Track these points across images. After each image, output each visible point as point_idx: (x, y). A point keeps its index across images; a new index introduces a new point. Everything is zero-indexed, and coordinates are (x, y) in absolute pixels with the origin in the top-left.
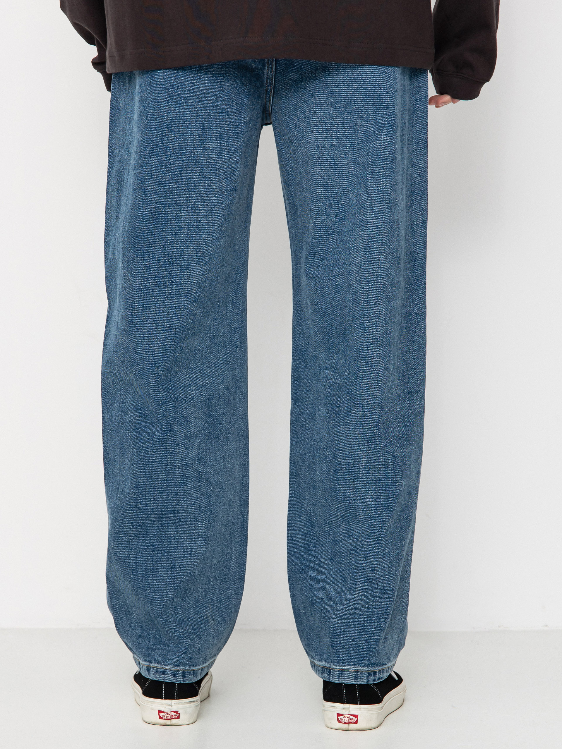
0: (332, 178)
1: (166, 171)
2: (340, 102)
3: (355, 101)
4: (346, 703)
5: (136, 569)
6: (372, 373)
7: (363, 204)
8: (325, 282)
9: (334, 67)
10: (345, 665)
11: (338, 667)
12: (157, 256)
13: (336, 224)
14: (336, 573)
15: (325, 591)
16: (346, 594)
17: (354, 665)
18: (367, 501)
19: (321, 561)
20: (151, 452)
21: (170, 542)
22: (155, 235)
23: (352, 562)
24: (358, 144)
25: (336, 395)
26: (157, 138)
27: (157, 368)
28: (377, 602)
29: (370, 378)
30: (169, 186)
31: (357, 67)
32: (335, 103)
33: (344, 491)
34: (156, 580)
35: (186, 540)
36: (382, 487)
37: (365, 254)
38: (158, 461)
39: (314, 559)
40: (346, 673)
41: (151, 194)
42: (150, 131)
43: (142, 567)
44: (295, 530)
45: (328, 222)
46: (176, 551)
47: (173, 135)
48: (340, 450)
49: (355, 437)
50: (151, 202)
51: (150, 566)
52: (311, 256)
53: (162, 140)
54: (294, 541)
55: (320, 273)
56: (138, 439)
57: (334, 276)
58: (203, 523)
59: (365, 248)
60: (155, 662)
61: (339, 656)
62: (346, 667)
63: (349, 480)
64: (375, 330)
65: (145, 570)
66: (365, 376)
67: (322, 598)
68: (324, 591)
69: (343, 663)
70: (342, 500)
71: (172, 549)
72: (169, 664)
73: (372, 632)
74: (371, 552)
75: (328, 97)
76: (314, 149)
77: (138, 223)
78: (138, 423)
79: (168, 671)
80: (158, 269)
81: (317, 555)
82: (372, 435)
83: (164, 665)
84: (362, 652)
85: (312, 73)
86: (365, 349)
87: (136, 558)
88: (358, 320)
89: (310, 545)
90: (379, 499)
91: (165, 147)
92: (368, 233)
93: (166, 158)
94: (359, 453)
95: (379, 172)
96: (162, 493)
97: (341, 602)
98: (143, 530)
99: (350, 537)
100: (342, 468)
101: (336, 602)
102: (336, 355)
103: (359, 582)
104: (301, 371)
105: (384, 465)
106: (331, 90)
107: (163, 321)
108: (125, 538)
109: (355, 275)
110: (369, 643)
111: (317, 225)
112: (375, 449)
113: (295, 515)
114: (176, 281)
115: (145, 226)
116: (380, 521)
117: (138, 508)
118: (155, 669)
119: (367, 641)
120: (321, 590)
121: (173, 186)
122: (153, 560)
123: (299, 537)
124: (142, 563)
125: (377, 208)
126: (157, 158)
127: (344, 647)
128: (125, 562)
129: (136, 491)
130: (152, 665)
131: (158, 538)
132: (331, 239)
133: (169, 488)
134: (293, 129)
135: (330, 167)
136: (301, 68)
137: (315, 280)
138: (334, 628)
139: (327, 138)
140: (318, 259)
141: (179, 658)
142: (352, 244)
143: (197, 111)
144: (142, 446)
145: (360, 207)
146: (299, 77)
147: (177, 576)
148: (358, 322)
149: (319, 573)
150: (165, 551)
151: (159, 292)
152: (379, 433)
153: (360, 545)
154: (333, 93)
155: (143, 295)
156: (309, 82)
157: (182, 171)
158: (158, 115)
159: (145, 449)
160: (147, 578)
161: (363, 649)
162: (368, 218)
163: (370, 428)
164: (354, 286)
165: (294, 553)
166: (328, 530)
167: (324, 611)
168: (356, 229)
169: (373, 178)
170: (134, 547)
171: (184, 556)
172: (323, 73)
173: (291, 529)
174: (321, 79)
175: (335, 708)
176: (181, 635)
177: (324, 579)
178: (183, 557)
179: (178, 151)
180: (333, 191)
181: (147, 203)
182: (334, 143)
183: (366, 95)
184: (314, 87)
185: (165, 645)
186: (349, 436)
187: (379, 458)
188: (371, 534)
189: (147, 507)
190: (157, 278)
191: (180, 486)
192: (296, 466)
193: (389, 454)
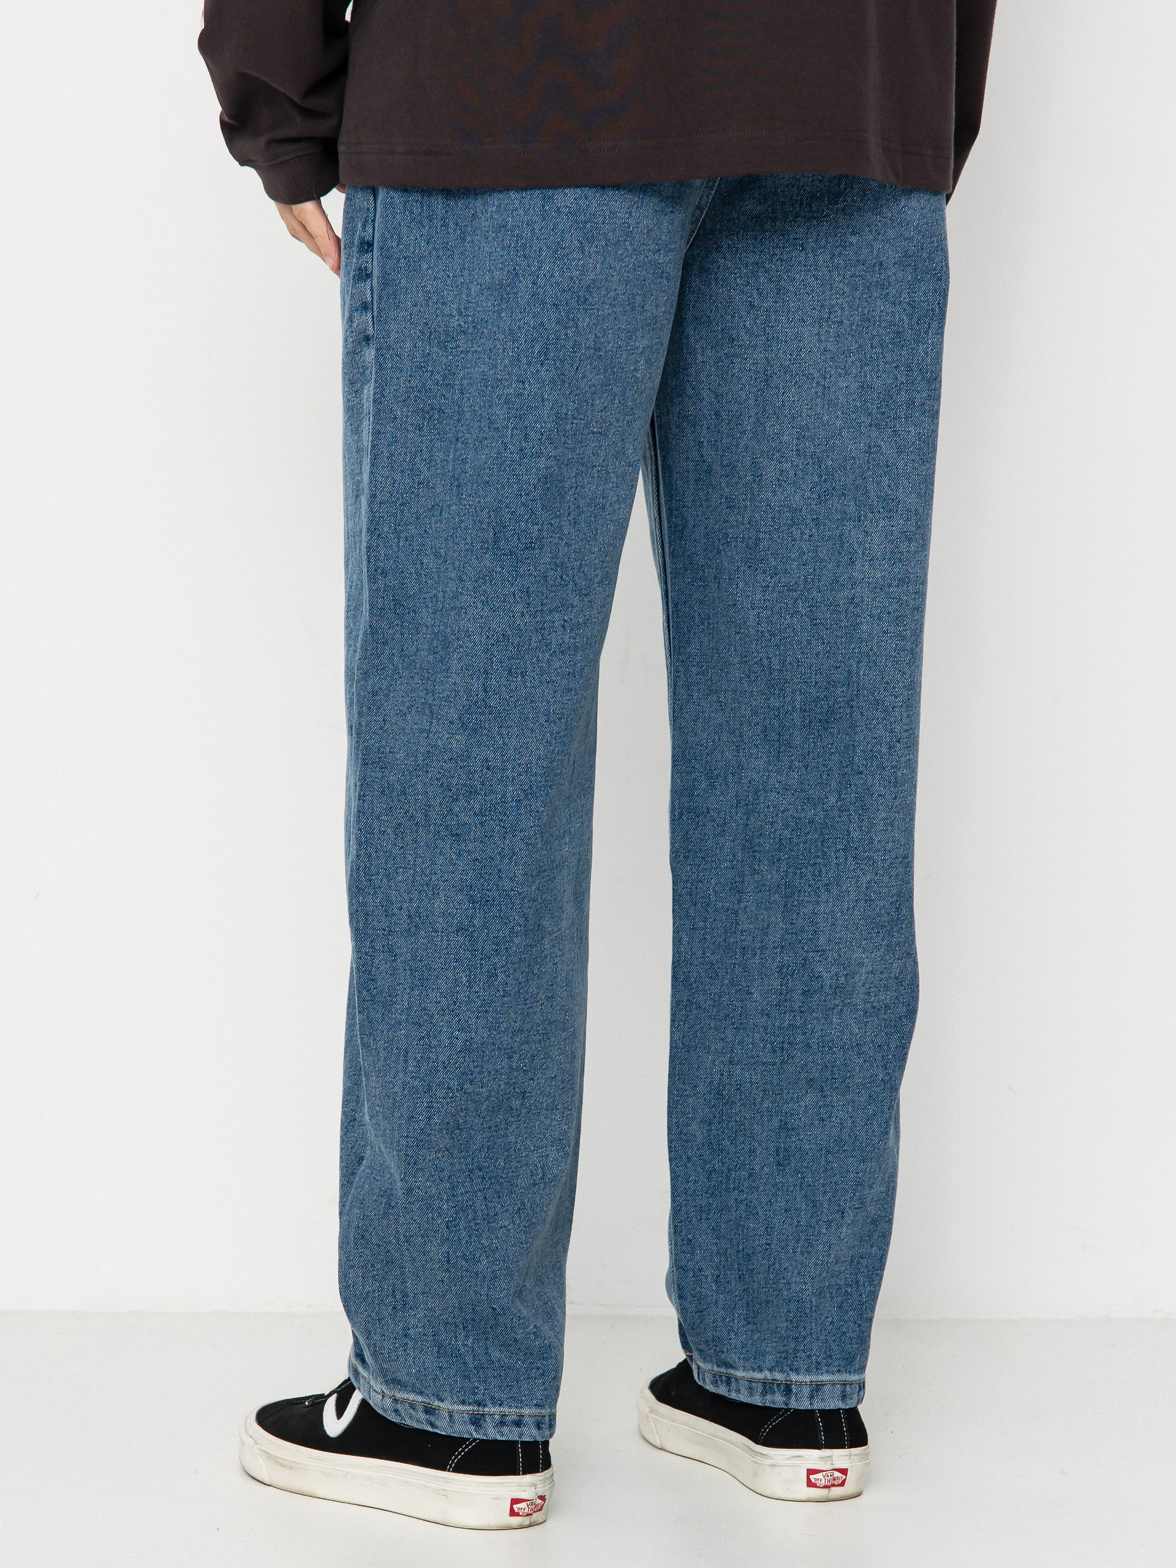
0: (816, 414)
1: (570, 394)
2: (855, 266)
3: (881, 264)
4: (825, 1448)
5: (455, 1218)
6: (895, 798)
7: (888, 466)
8: (785, 619)
9: (858, 193)
10: (822, 1374)
11: (808, 1379)
12: (542, 568)
13: (811, 505)
14: (792, 1192)
15: (771, 1228)
16: (819, 1232)
17: (839, 1371)
18: (865, 1049)
19: (753, 1169)
20: (501, 977)
21: (508, 1156)
22: (542, 524)
23: (832, 1168)
24: (872, 347)
25: (805, 843)
26: (558, 323)
27: (537, 799)
28: (865, 1246)
29: (892, 808)
30: (572, 423)
31: (900, 196)
32: (846, 267)
33: (822, 1030)
34: (497, 1238)
35: (533, 1151)
36: (890, 1021)
37: (893, 565)
38: (512, 993)
39: (737, 1166)
40: (827, 1388)
41: (539, 439)
42: (543, 309)
43: (468, 1214)
44: (684, 1113)
45: (797, 500)
46: (519, 1175)
47: (587, 320)
48: (818, 951)
49: (854, 924)
50: (539, 455)
51: (482, 1210)
52: (750, 567)
53: (566, 328)
54: (686, 1135)
55: (769, 600)
56: (468, 950)
57: (809, 607)
58: (563, 1114)
59: (892, 553)
60: (494, 1404)
61: (810, 1356)
62: (825, 1378)
63: (834, 1008)
64: (905, 715)
65: (474, 1219)
66: (882, 804)
67: (767, 1244)
68: (769, 1229)
69: (817, 1369)
70: (818, 1048)
71: (513, 1172)
72: (527, 1405)
73: (863, 1305)
74: (874, 1150)
75: (834, 255)
76: (791, 355)
77: (507, 497)
78: (467, 916)
79: (526, 1419)
80: (543, 593)
81: (742, 1158)
82: (886, 918)
83: (517, 1407)
84: (850, 1344)
85: (801, 204)
86: (885, 750)
87: (454, 1196)
88: (873, 694)
89: (723, 1139)
90: (888, 1046)
91: (571, 343)
92: (899, 524)
93: (572, 365)
94: (858, 954)
95: (923, 404)
96: (510, 1058)
97: (810, 1249)
98: (462, 1136)
99: (823, 1120)
100: (822, 986)
101: (799, 1250)
102: (799, 761)
103: (850, 1208)
104: (699, 795)
105: (897, 978)
106: (842, 241)
107: (548, 702)
108: (430, 1155)
109: (868, 605)
110: (859, 1326)
111: (774, 505)
112: (888, 946)
113: (684, 1084)
114: (571, 620)
115: (523, 504)
116: (893, 1089)
117: (465, 1093)
118: (497, 1417)
119: (856, 1323)
120: (762, 1227)
121: (577, 424)
122: (486, 1198)
123: (694, 1127)
124: (467, 1206)
125: (918, 474)
126: (555, 364)
127: (817, 1339)
128: (430, 1207)
129: (464, 1057)
130: (486, 1409)
131: (487, 1153)
132: (797, 533)
133: (523, 1047)
134: (743, 313)
135: (816, 393)
136: (775, 193)
137: (759, 614)
138: (798, 1301)
139: (818, 334)
140: (764, 572)
141: (545, 1389)
142: (860, 544)
143: (628, 272)
144: (481, 965)
145: (880, 472)
146: (768, 211)
147: (529, 1226)
148: (871, 697)
149: (753, 1193)
150: (501, 1177)
151: (540, 641)
152: (898, 915)
153: (849, 1135)
154: (846, 247)
155: (511, 648)
156: (796, 222)
157: (595, 393)
158: (561, 276)
159: (488, 972)
160: (479, 1236)
161: (851, 1338)
162: (901, 494)
163: (884, 905)
164: (864, 627)
165: (689, 1158)
166: (768, 1108)
167: (774, 1269)
168: (870, 515)
169: (912, 417)
170: (446, 1173)
171: (534, 1184)
172: (830, 204)
173: (676, 1112)
174: (825, 216)
175: (802, 1459)
176: (546, 1344)
177: (766, 1204)
178: (534, 1186)
179: (592, 351)
180: (814, 439)
181: (531, 457)
182: (829, 346)
183: (907, 252)
184: (807, 233)
185: (503, 1367)
186: (840, 922)
187: (892, 964)
188: (874, 1115)
189: (482, 1087)
190: (539, 614)
191: (540, 1042)
192: (691, 985)
193: (908, 958)
